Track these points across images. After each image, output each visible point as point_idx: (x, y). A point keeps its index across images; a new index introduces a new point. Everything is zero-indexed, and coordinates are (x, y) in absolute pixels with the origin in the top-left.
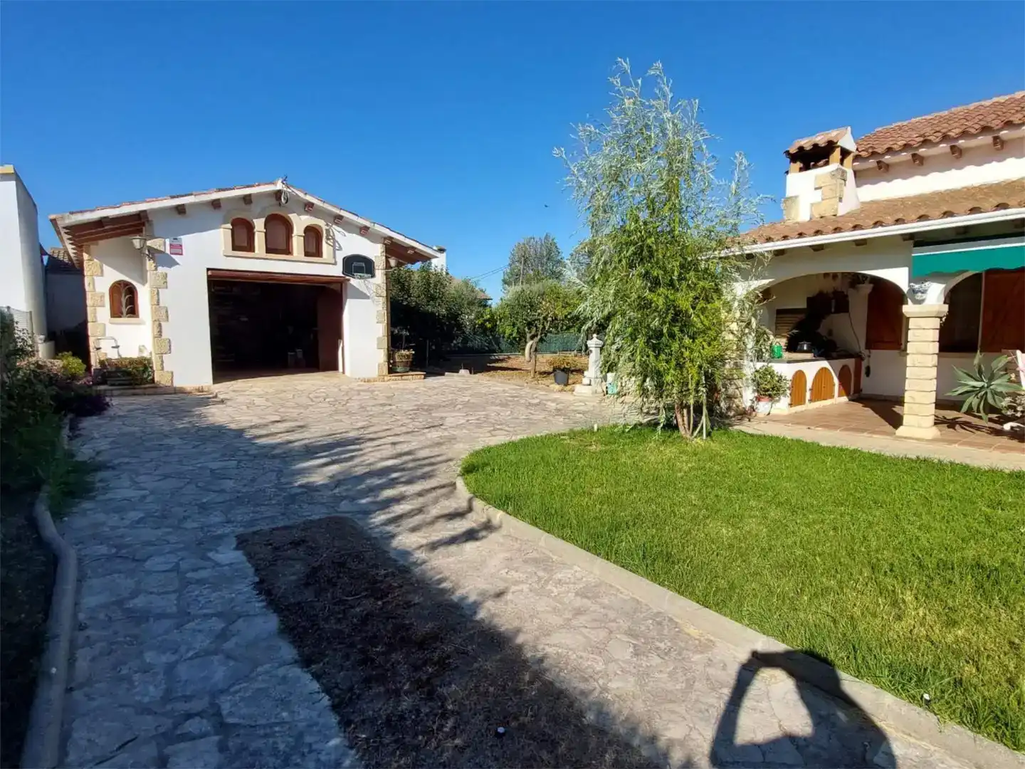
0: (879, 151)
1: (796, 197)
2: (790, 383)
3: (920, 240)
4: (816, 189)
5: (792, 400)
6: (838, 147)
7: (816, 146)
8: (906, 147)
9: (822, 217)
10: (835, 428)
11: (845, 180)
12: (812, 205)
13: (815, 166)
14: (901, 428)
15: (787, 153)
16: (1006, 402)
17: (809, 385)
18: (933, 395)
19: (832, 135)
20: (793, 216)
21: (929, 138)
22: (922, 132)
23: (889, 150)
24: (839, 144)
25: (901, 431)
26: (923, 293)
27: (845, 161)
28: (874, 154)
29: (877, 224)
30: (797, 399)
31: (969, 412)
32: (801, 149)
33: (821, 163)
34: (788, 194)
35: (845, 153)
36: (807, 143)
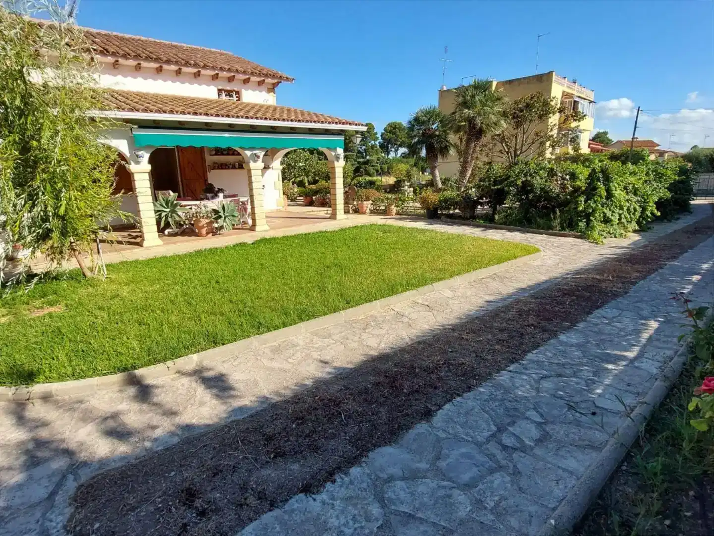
14: (145, 242)
26: (143, 157)
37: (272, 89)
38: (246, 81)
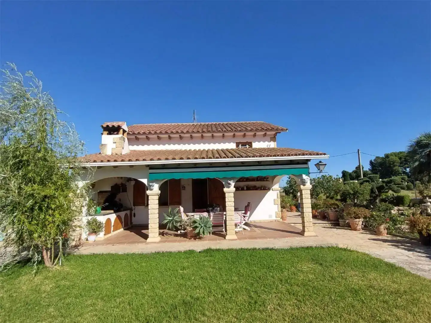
0: (136, 133)
1: (106, 145)
2: (104, 224)
3: (151, 167)
4: (114, 143)
5: (105, 233)
6: (122, 128)
7: (113, 126)
8: (144, 133)
9: (116, 154)
10: (123, 243)
11: (124, 141)
12: (112, 148)
13: (113, 134)
14: (148, 239)
15: (102, 126)
16: (179, 224)
17: (113, 224)
18: (158, 224)
19: (120, 123)
20: (105, 152)
21: (151, 132)
22: (148, 129)
23: (139, 133)
24: (122, 127)
25: (149, 240)
26: (153, 186)
27: (124, 134)
28: (134, 134)
29: (137, 160)
30: (108, 232)
31: (169, 229)
32: (108, 126)
33: (115, 133)
34: (103, 143)
35: (124, 131)
36: (110, 124)
37: (273, 139)
38: (255, 135)
